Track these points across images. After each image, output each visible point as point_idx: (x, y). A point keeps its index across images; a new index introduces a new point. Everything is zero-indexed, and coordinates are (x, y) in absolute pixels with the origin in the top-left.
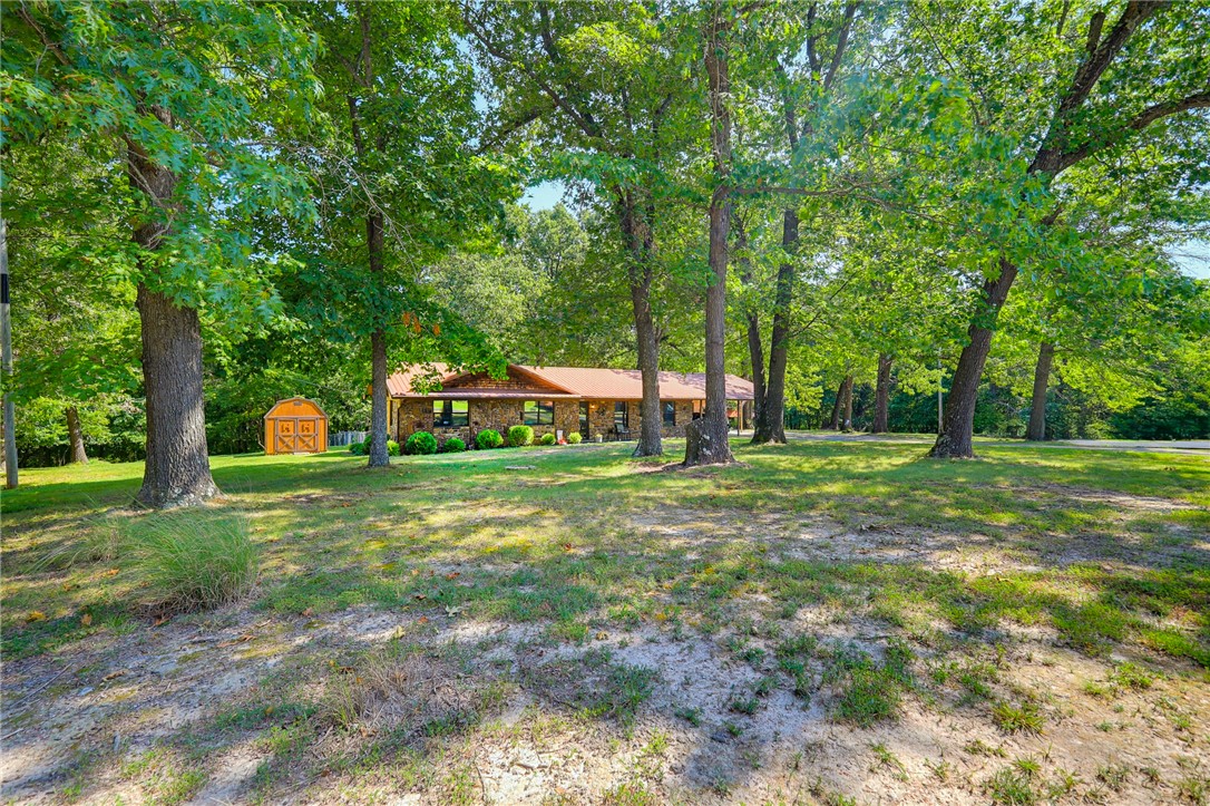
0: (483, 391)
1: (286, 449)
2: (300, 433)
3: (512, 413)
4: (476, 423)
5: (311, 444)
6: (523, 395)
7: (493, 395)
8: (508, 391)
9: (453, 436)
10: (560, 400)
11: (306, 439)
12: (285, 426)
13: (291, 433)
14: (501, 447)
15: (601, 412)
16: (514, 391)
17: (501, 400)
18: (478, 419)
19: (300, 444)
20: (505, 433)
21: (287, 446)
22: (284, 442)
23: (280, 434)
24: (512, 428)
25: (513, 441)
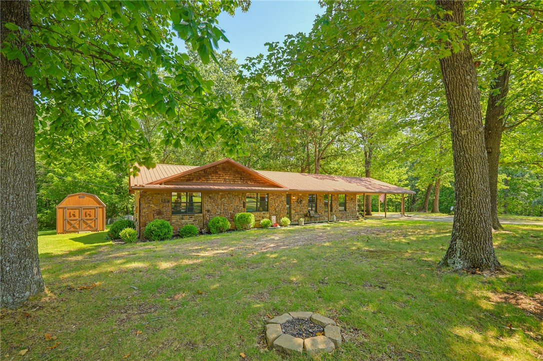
0: (214, 184)
1: (72, 229)
2: (84, 218)
3: (236, 203)
4: (208, 211)
5: (93, 225)
6: (246, 188)
7: (223, 188)
8: (234, 185)
9: (188, 222)
10: (273, 193)
11: (89, 222)
12: (72, 213)
13: (77, 217)
14: (229, 230)
15: (299, 201)
16: (239, 185)
17: (229, 192)
18: (209, 207)
19: (84, 226)
20: (232, 218)
21: (74, 227)
22: (71, 224)
23: (68, 218)
24: (238, 215)
25: (239, 226)
